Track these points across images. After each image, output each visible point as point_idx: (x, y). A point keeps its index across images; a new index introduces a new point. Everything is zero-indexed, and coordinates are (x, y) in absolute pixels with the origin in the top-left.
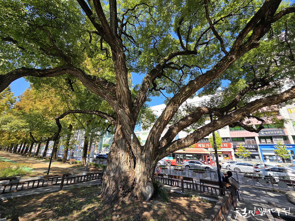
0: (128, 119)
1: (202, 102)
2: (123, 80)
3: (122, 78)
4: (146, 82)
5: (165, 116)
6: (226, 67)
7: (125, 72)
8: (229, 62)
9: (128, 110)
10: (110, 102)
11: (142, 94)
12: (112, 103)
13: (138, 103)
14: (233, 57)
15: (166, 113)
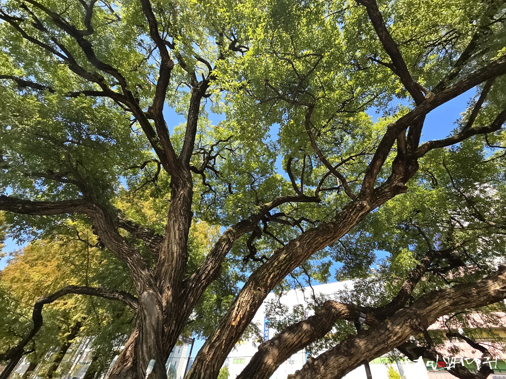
0: (158, 317)
1: (341, 292)
2: (177, 232)
3: (176, 228)
4: (224, 240)
5: (234, 314)
6: (355, 219)
7: (185, 218)
8: (359, 211)
9: (170, 293)
10: (134, 271)
11: (212, 262)
12: (138, 274)
13: (198, 280)
14: (365, 204)
15: (236, 308)
